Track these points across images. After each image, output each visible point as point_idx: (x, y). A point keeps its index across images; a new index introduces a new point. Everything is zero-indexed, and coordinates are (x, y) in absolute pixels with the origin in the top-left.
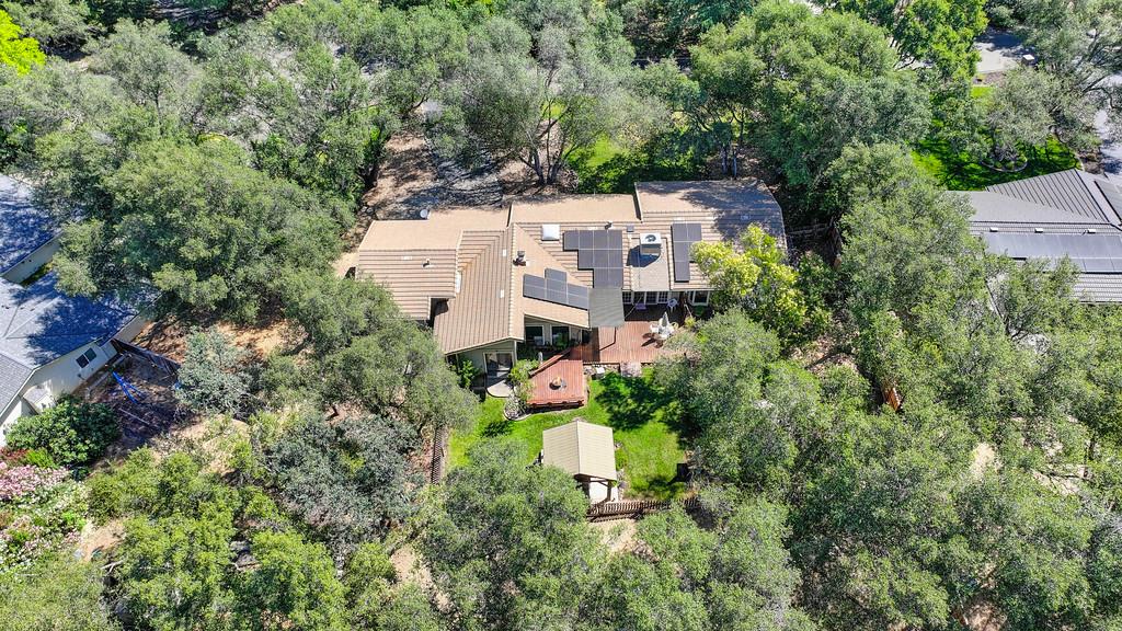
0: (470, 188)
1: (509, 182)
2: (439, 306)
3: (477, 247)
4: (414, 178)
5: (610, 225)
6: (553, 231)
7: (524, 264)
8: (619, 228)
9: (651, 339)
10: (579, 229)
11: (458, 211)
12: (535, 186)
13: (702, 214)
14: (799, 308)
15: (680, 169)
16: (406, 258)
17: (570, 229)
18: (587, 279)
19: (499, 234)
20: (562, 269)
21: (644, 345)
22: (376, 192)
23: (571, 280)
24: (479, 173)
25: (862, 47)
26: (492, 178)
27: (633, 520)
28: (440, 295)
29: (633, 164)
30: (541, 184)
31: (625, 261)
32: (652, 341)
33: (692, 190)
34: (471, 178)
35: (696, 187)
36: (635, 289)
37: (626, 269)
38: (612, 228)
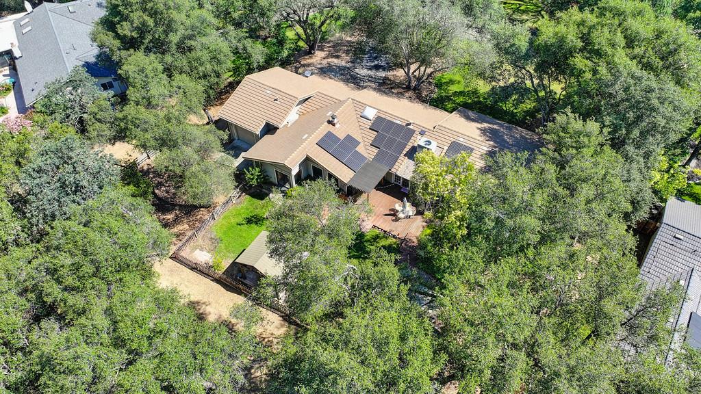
0: (364, 74)
1: (390, 80)
2: (270, 129)
3: (320, 104)
4: (338, 57)
5: (410, 124)
6: (371, 113)
7: (334, 125)
8: (415, 129)
9: (393, 214)
10: (389, 118)
11: (333, 81)
12: (404, 88)
13: (480, 143)
14: (459, 227)
15: (513, 115)
16: (268, 92)
17: (383, 116)
18: (372, 153)
19: (337, 101)
20: (360, 140)
21: (386, 215)
22: (311, 57)
23: (360, 149)
24: (377, 67)
25: (670, 53)
26: (382, 74)
27: (281, 319)
28: (273, 122)
29: (481, 99)
30: (408, 88)
31: (404, 152)
32: (394, 215)
33: (495, 127)
34: (370, 69)
35: (501, 126)
36: (399, 174)
37: (402, 157)
38: (411, 127)
